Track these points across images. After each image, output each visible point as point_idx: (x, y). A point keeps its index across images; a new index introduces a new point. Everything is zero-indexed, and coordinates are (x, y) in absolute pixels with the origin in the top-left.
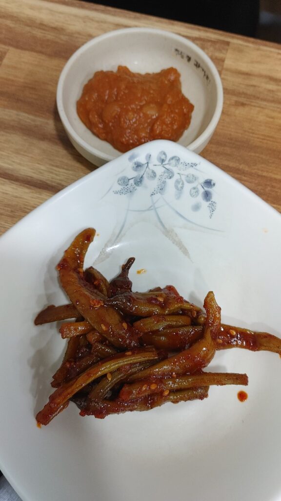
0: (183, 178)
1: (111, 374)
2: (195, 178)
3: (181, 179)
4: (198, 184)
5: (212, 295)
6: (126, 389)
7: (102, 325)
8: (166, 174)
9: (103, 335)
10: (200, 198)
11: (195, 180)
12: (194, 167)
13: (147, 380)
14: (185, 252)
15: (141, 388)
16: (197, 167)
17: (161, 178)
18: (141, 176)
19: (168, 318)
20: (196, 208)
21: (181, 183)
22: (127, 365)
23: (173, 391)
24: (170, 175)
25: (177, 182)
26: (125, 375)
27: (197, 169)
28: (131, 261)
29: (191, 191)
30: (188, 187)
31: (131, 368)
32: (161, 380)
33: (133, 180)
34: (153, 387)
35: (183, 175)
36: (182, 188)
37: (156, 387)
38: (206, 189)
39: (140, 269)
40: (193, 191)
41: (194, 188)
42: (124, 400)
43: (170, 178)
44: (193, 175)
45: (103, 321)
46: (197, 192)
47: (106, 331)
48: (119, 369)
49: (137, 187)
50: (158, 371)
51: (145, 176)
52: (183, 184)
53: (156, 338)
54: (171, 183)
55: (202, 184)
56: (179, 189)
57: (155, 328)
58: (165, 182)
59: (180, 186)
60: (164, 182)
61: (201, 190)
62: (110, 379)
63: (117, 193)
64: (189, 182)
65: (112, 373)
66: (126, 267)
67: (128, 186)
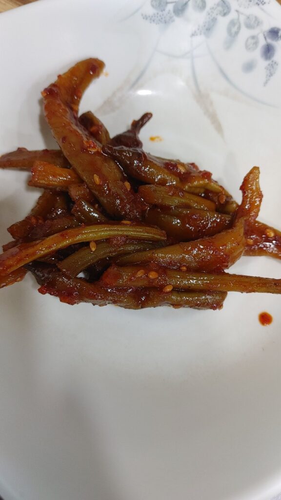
0: (242, 19)
1: (97, 244)
2: (258, 22)
3: (238, 19)
4: (260, 32)
5: (257, 172)
6: (113, 270)
7: (95, 175)
8: (220, 8)
9: (94, 191)
10: (257, 54)
11: (258, 25)
12: (261, 5)
13: (145, 265)
14: (219, 128)
15: (136, 273)
16: (265, 7)
17: (212, 12)
18: (184, 2)
19: (187, 195)
20: (249, 67)
21: (236, 27)
22: (121, 236)
23: (177, 290)
24: (225, 11)
25: (232, 23)
26: (115, 251)
27: (262, 10)
28: (146, 117)
29: (247, 41)
30: (245, 34)
31: (125, 244)
32: (164, 269)
33: (174, 4)
34: (153, 275)
35: (242, 14)
36: (237, 33)
37: (157, 276)
38: (269, 41)
39: (154, 135)
40: (251, 41)
41: (253, 37)
42: (107, 284)
43: (225, 15)
44: (256, 18)
45: (98, 171)
46: (256, 43)
47: (100, 185)
48: (108, 240)
49: (176, 18)
50: (163, 258)
51: (190, 4)
52: (239, 28)
53: (165, 218)
54: (223, 22)
55: (265, 33)
56: (233, 33)
57: (167, 202)
58: (216, 19)
59: (234, 29)
60: (214, 20)
61: (262, 42)
62: (93, 249)
63: (147, 19)
64: (249, 26)
65: (98, 242)
66: (138, 125)
67: (164, 12)
